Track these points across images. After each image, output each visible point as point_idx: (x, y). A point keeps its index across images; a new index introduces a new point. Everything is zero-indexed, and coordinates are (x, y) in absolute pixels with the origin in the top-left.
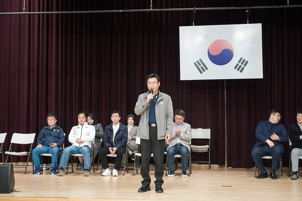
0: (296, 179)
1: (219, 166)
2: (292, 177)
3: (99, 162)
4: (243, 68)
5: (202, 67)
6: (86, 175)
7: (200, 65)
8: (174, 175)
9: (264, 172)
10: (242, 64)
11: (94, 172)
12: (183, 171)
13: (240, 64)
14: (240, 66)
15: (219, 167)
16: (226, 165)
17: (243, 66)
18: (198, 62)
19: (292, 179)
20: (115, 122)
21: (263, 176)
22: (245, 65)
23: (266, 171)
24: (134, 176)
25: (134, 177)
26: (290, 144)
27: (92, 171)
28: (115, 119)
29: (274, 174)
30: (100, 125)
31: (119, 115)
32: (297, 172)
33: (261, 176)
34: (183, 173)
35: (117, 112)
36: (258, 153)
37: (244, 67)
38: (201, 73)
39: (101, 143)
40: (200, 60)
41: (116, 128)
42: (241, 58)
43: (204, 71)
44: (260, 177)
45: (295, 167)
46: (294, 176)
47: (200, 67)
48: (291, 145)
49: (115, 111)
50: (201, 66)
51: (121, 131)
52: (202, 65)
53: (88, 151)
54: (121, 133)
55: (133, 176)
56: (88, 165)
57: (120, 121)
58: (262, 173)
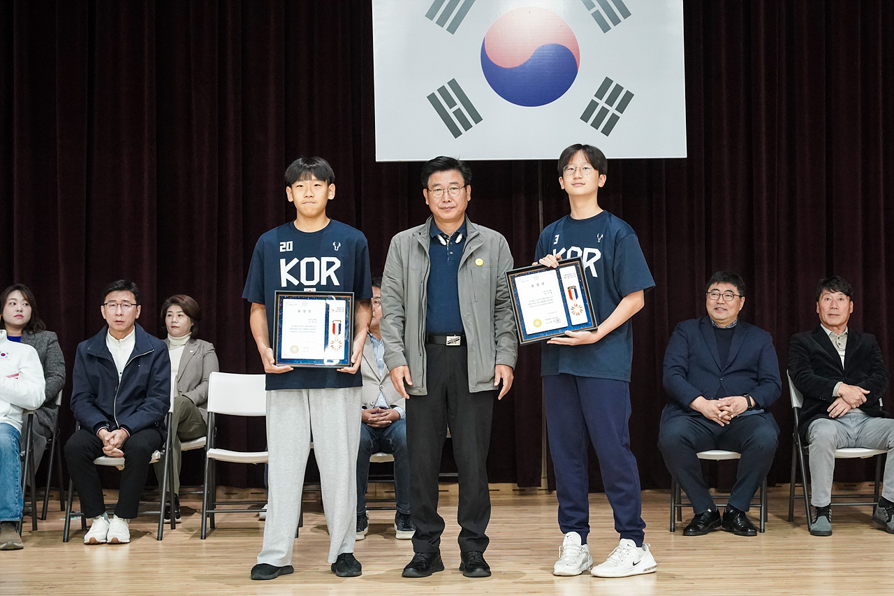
0: (830, 533)
1: (518, 488)
2: (813, 527)
3: (51, 486)
4: (614, 119)
5: (458, 113)
6: (10, 543)
7: (451, 103)
8: (366, 530)
9: (709, 510)
10: (610, 102)
11: (35, 527)
12: (399, 516)
13: (602, 103)
14: (604, 112)
15: (518, 492)
16: (544, 482)
17: (612, 110)
18: (442, 90)
19: (814, 533)
20: (116, 327)
21: (706, 525)
22: (621, 108)
23: (713, 507)
24: (204, 541)
25: (204, 546)
26: (796, 403)
27: (28, 526)
28: (119, 312)
29: (743, 516)
30: (50, 336)
31: (137, 299)
32: (829, 507)
33: (701, 527)
34: (400, 524)
35: (126, 287)
36: (684, 438)
37: (618, 113)
38: (456, 133)
39: (56, 411)
40: (453, 83)
41: (121, 350)
42: (608, 82)
43: (467, 126)
44: (694, 528)
45: (822, 491)
46: (822, 523)
47: (450, 112)
48: (800, 406)
49: (120, 283)
50: (455, 108)
51: (142, 359)
52: (459, 105)
53: (14, 446)
54: (143, 369)
55: (199, 540)
56: (12, 506)
57: (137, 322)
58: (702, 515)
